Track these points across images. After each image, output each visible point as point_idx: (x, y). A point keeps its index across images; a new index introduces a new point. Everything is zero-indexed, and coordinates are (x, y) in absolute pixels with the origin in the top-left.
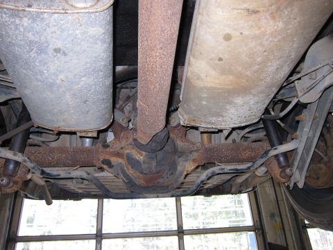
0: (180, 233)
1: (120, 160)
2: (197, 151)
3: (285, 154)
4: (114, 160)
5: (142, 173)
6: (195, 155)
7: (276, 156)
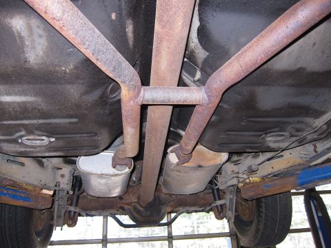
0: (170, 238)
1: (129, 207)
2: (173, 201)
3: (221, 206)
4: (126, 207)
5: (142, 216)
6: (172, 203)
7: (217, 206)
